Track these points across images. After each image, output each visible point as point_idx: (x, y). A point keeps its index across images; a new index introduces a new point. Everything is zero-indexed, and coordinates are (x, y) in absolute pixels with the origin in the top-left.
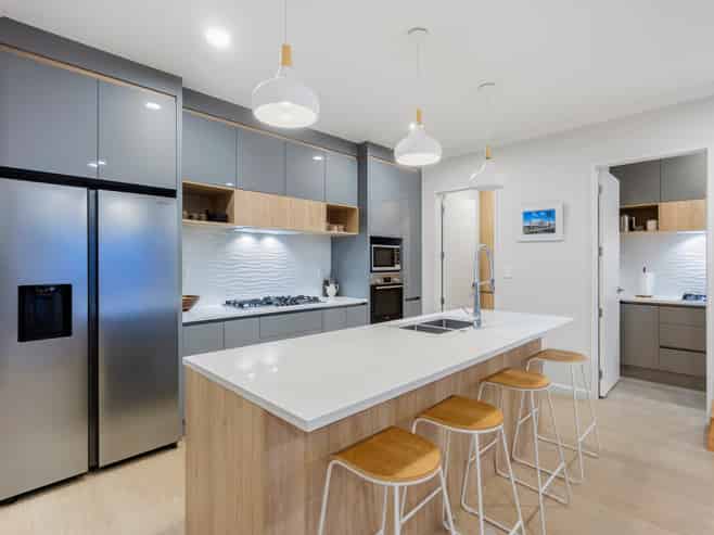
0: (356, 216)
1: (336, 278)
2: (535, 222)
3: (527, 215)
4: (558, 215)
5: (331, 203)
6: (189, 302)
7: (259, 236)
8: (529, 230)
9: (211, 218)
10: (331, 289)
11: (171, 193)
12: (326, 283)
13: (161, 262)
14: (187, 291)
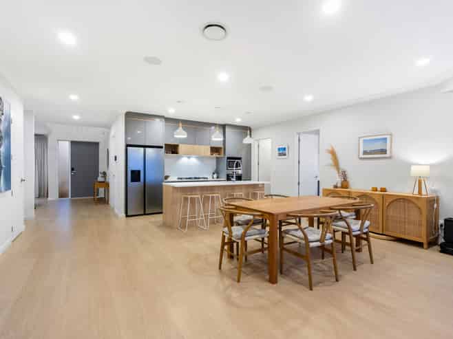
0: (223, 150)
1: (217, 172)
2: (281, 152)
3: (279, 149)
4: (287, 149)
5: (213, 146)
6: (167, 177)
7: (189, 157)
8: (280, 155)
9: (173, 153)
10: (215, 176)
11: (162, 147)
12: (214, 174)
13: (160, 165)
14: (166, 174)
